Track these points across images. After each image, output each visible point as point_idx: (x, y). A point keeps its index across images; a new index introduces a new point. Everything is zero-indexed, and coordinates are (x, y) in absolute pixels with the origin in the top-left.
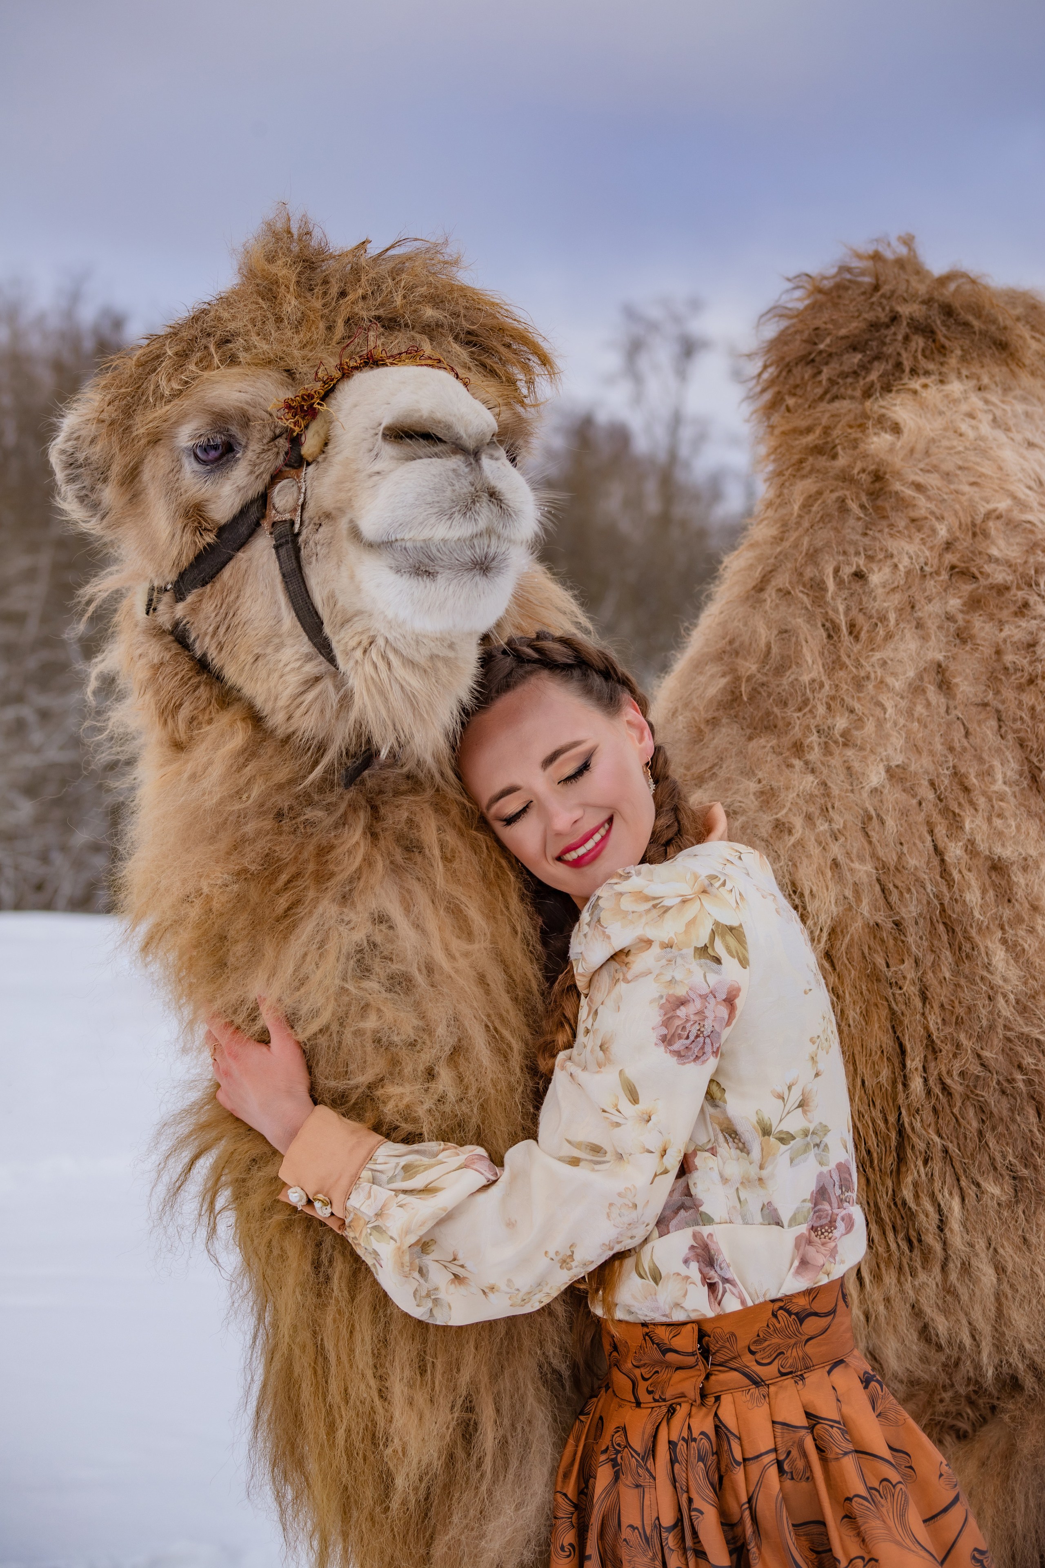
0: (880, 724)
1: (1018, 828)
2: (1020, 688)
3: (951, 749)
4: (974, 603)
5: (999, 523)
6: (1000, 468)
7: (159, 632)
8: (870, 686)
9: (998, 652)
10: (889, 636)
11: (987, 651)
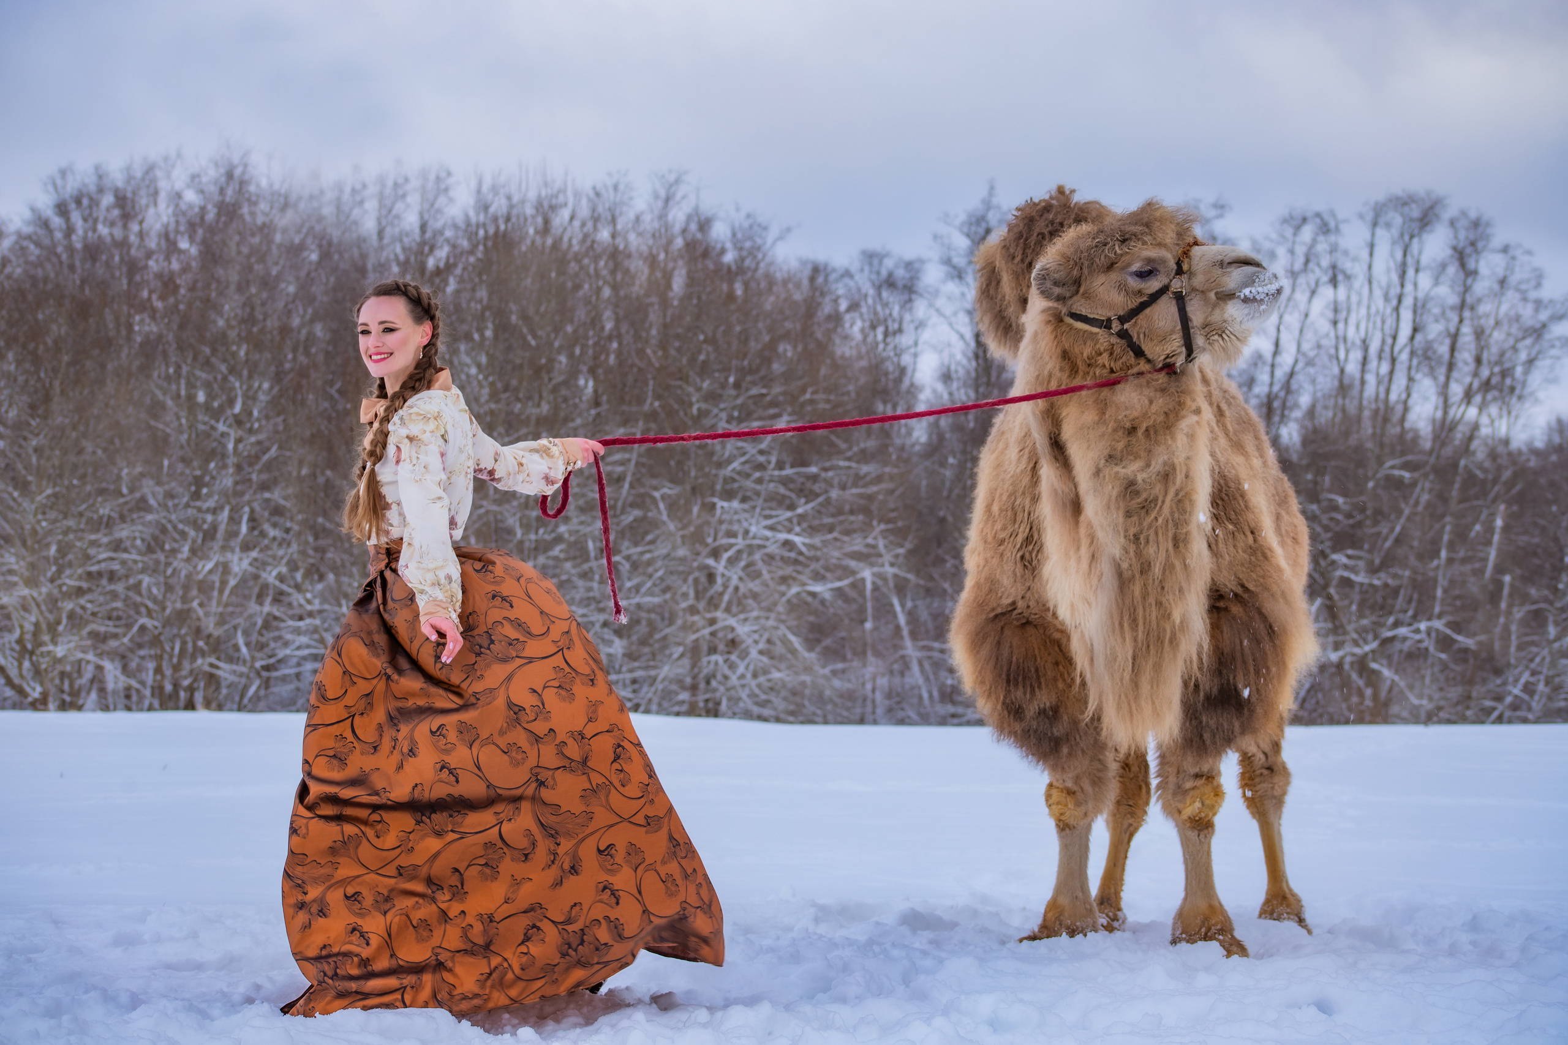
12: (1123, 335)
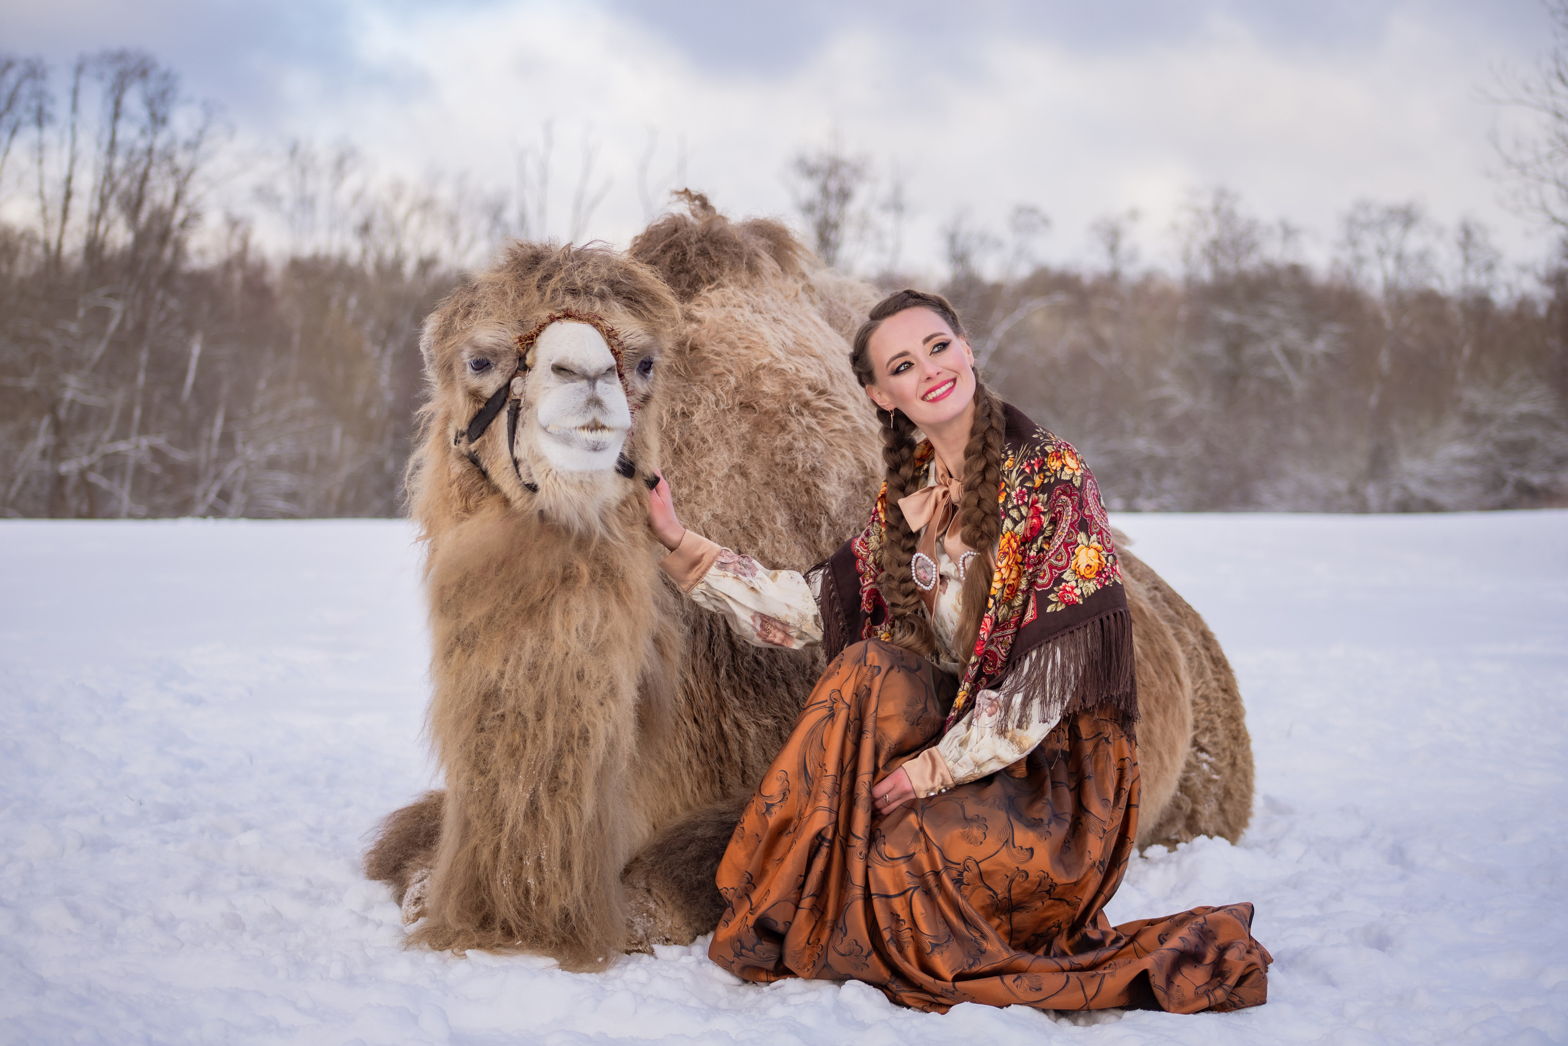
0: (709, 493)
1: (789, 549)
2: (785, 475)
3: (750, 507)
4: (757, 426)
5: (765, 371)
6: (763, 338)
7: (461, 457)
8: (703, 475)
9: (773, 454)
10: (710, 450)
11: (767, 454)
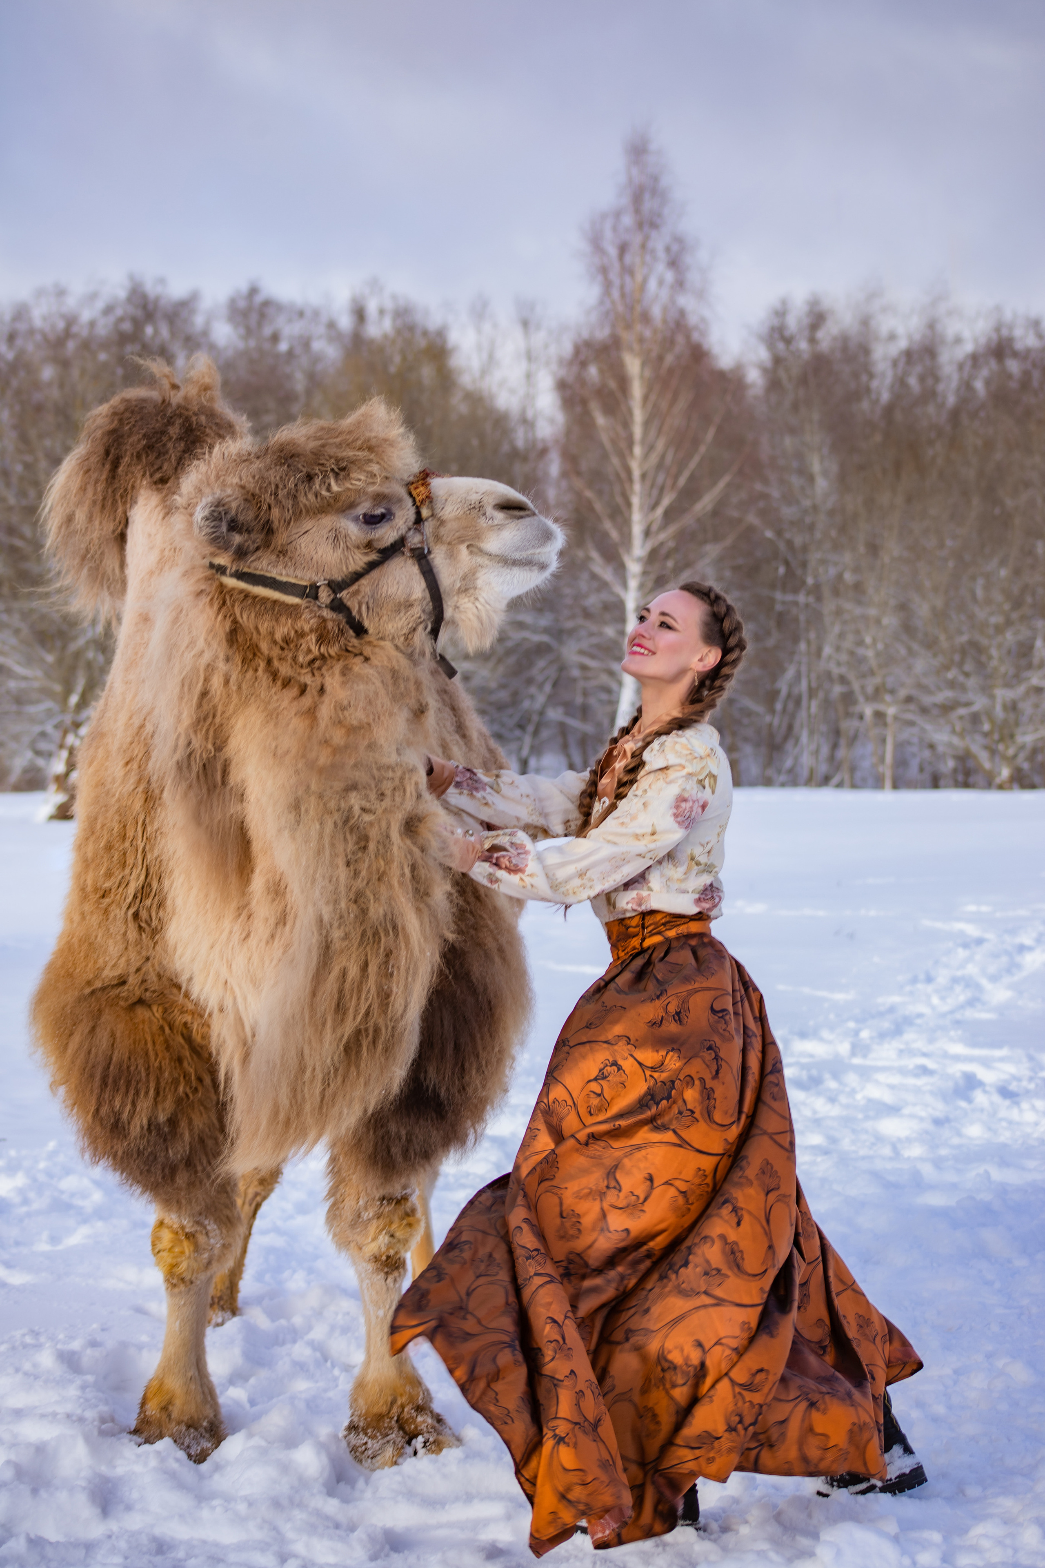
12: (338, 606)
